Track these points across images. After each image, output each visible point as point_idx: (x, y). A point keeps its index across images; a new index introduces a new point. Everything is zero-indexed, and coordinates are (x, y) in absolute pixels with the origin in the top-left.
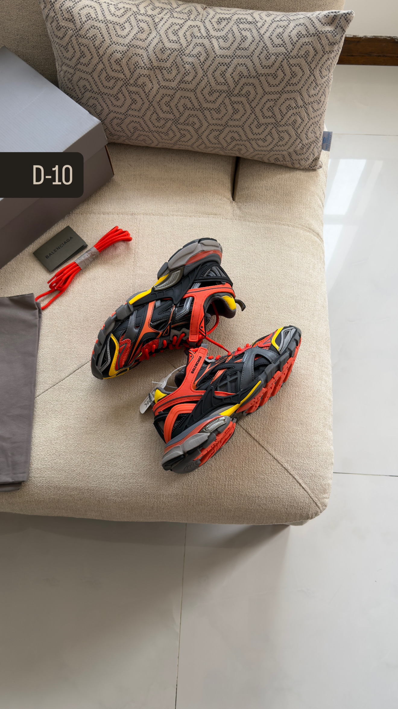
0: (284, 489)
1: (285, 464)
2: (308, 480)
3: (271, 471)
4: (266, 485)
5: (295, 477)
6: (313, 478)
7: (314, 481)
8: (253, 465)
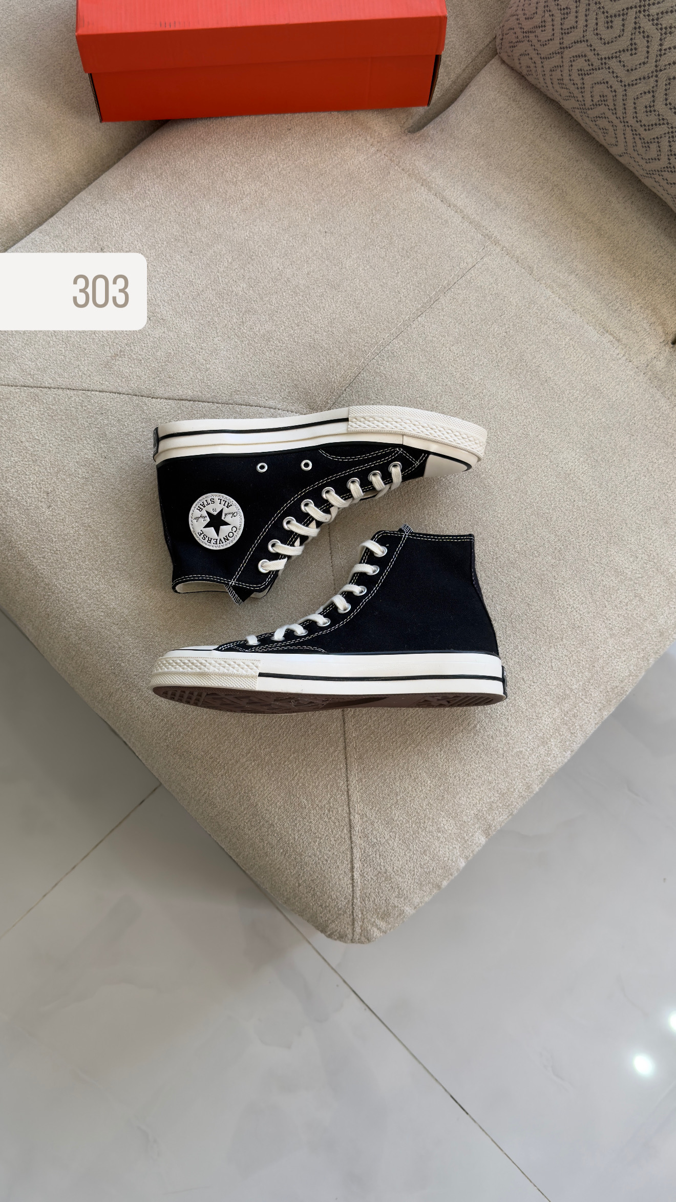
0: (320, 851)
1: (356, 817)
2: (371, 873)
3: (324, 805)
4: (298, 819)
5: (354, 850)
6: (384, 879)
7: (380, 885)
8: (306, 771)
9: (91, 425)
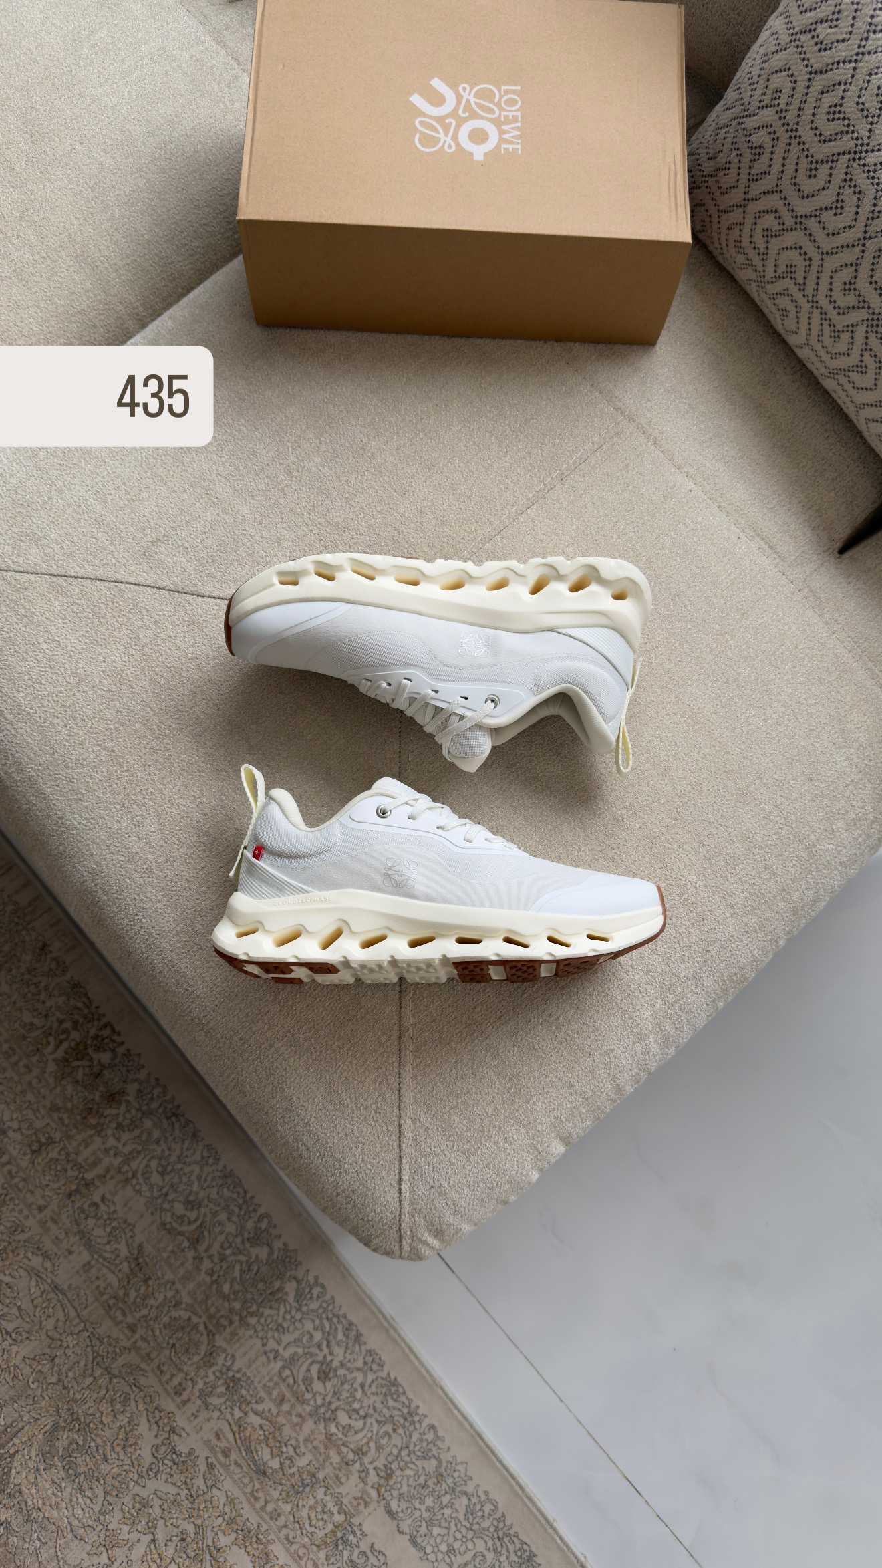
0: (363, 1159)
1: (407, 1121)
2: (421, 1188)
3: (371, 1105)
4: (338, 1119)
5: (404, 1161)
6: (437, 1194)
7: (432, 1201)
8: (351, 1063)
9: (123, 626)
